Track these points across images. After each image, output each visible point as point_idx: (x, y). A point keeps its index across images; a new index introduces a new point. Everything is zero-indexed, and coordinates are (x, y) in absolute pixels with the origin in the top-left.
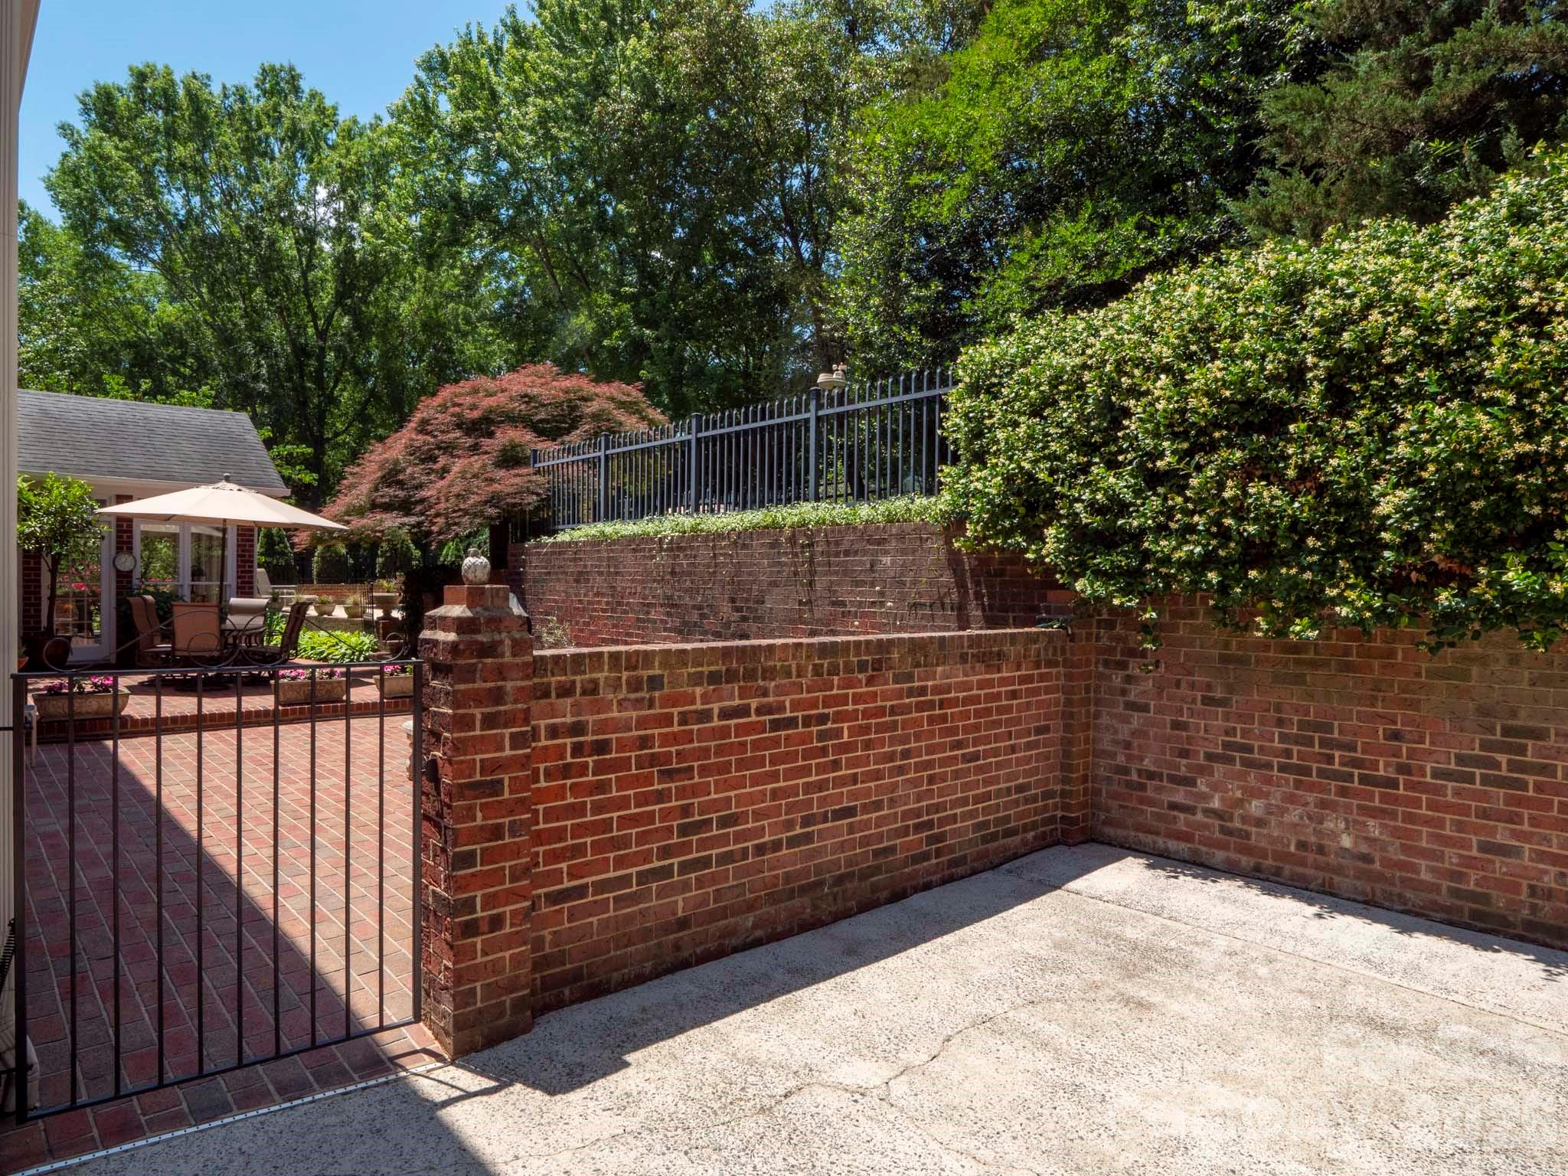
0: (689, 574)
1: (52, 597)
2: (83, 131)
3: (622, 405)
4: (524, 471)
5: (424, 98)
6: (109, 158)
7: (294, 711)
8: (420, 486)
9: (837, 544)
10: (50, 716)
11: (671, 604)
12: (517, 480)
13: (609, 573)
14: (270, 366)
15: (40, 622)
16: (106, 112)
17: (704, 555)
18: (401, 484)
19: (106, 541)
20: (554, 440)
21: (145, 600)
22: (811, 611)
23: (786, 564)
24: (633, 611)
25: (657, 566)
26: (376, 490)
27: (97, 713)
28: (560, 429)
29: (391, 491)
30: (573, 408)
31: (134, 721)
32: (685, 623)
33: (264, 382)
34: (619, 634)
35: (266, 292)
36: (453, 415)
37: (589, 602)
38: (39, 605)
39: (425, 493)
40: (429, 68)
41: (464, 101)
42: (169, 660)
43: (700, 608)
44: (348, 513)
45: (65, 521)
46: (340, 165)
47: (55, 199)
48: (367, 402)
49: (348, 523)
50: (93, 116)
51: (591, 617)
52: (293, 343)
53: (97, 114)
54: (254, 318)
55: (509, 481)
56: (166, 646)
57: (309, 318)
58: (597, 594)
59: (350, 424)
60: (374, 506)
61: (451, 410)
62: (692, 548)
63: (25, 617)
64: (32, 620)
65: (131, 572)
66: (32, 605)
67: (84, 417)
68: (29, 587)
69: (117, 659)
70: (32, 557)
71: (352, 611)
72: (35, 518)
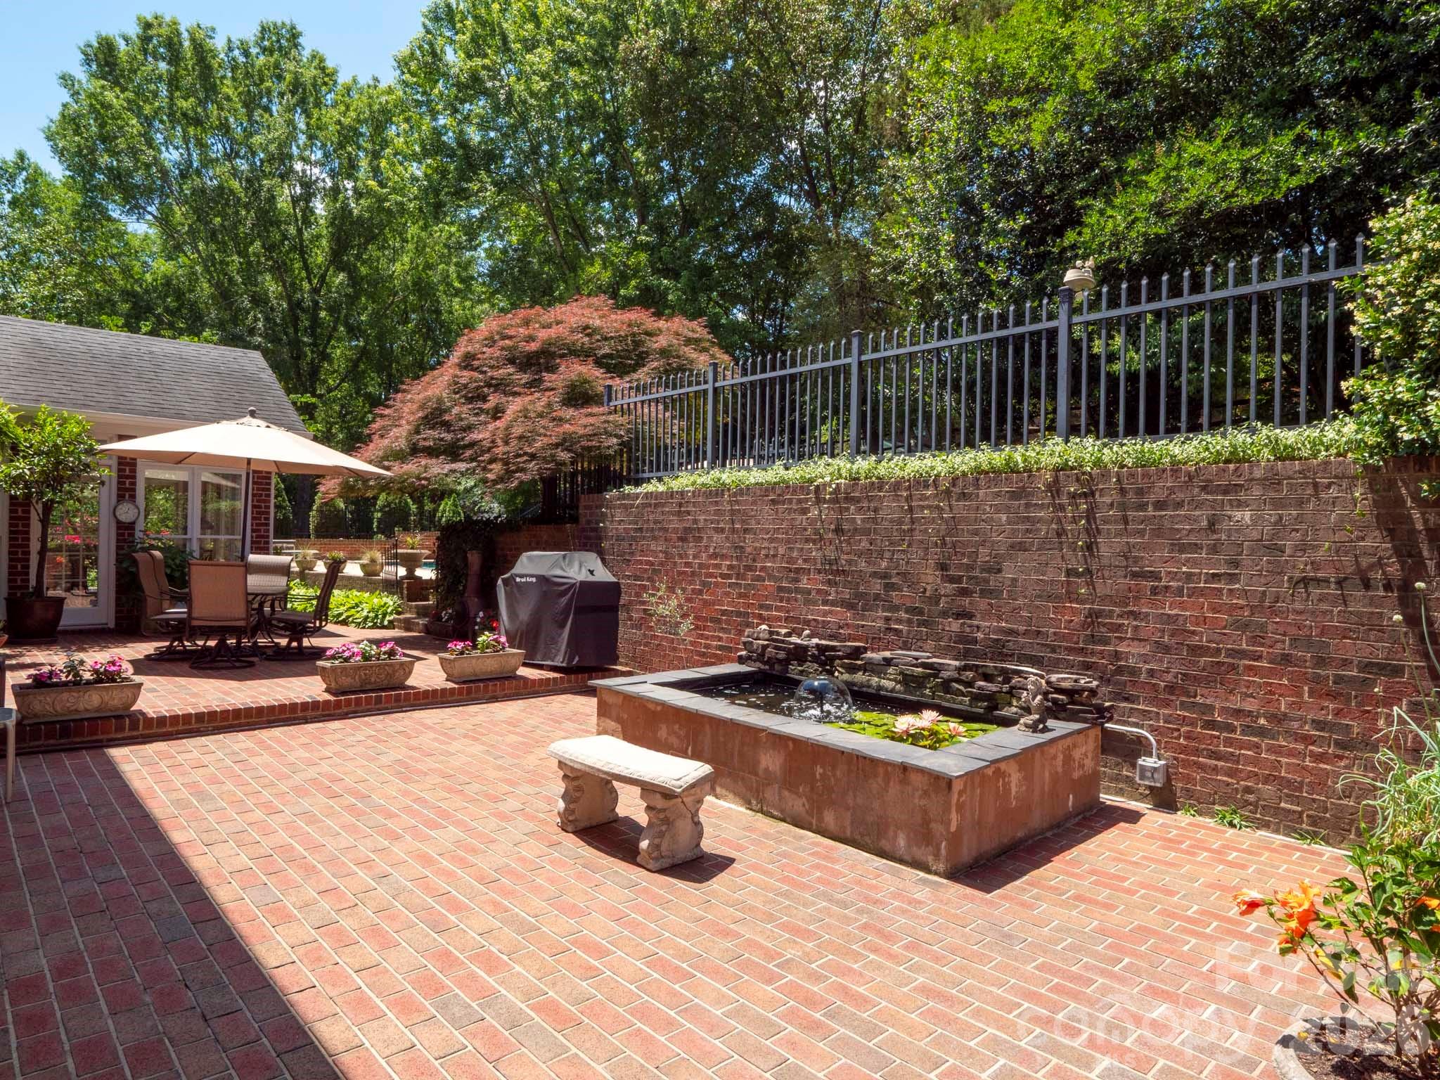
0: (867, 532)
1: (43, 551)
2: (84, 81)
3: (688, 341)
4: (595, 410)
5: (431, 44)
6: (109, 107)
7: (348, 702)
8: (469, 428)
9: (1140, 492)
10: (36, 716)
11: (834, 571)
12: (591, 420)
13: (733, 530)
14: (267, 319)
15: (28, 581)
16: (107, 64)
17: (890, 508)
18: (447, 425)
19: (106, 488)
20: (621, 377)
21: (152, 556)
22: (1091, 584)
23: (1040, 520)
24: (771, 577)
25: (812, 522)
26: (417, 432)
27: (98, 710)
28: (625, 365)
29: (434, 434)
30: (637, 344)
31: (149, 721)
32: (860, 596)
33: (260, 335)
34: (749, 605)
35: (263, 246)
36: (503, 349)
37: (701, 566)
38: (28, 560)
39: (475, 436)
40: (437, 19)
41: (476, 48)
42: (180, 629)
43: (885, 576)
44: (386, 458)
45: (59, 463)
46: (339, 123)
47: (55, 149)
48: (359, 360)
49: (388, 469)
50: (94, 67)
51: (704, 584)
52: (289, 299)
53: (99, 65)
54: (250, 271)
55: (580, 422)
56: (179, 611)
57: (304, 274)
58: (714, 556)
59: (343, 381)
60: (415, 450)
61: (501, 343)
62: (870, 499)
63: (10, 574)
64: (19, 579)
65: (134, 523)
66: (19, 560)
67: (83, 348)
68: (17, 539)
69: (116, 624)
70: (21, 505)
71: (369, 569)
72: (24, 457)
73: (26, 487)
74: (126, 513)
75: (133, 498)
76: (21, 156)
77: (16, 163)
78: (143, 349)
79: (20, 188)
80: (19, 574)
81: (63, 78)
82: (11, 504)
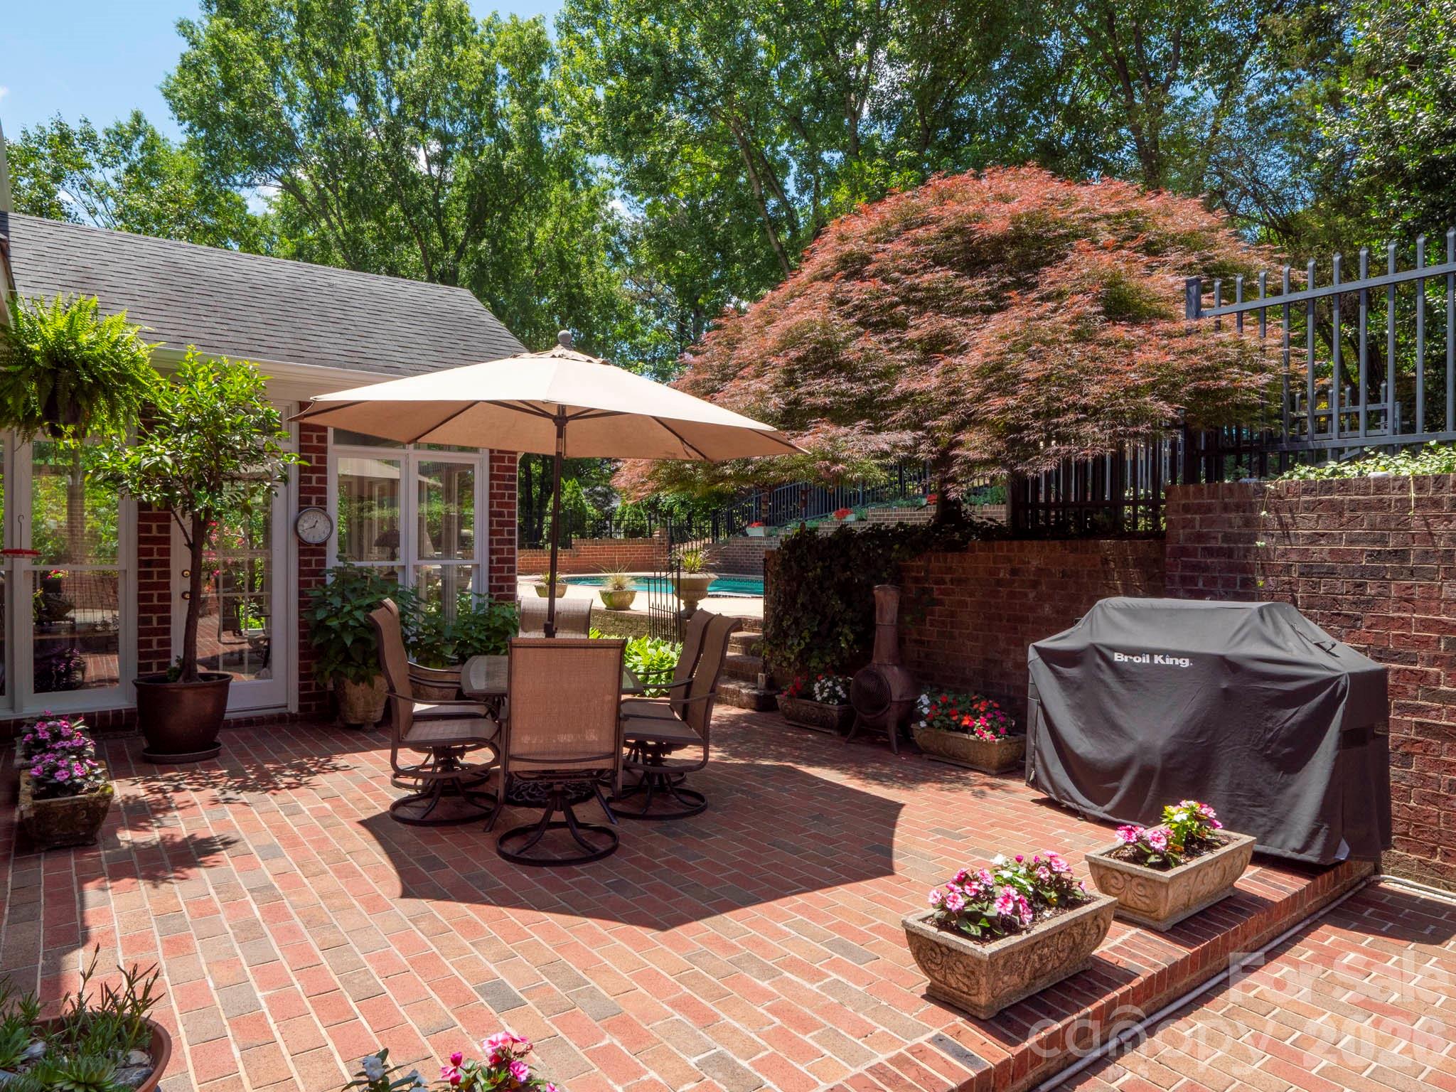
2: (204, 24)
6: (234, 47)
15: (169, 643)
16: (228, 6)
38: (168, 609)
45: (219, 444)
50: (215, 6)
53: (220, 5)
63: (141, 633)
64: (155, 639)
65: (324, 544)
66: (153, 610)
67: (237, 277)
68: (149, 575)
69: (301, 708)
70: (156, 518)
71: (616, 600)
72: (162, 436)
73: (166, 488)
74: (313, 527)
75: (322, 502)
76: (138, 118)
77: (133, 127)
78: (320, 281)
79: (136, 155)
80: (155, 632)
81: (181, 25)
82: (141, 517)
